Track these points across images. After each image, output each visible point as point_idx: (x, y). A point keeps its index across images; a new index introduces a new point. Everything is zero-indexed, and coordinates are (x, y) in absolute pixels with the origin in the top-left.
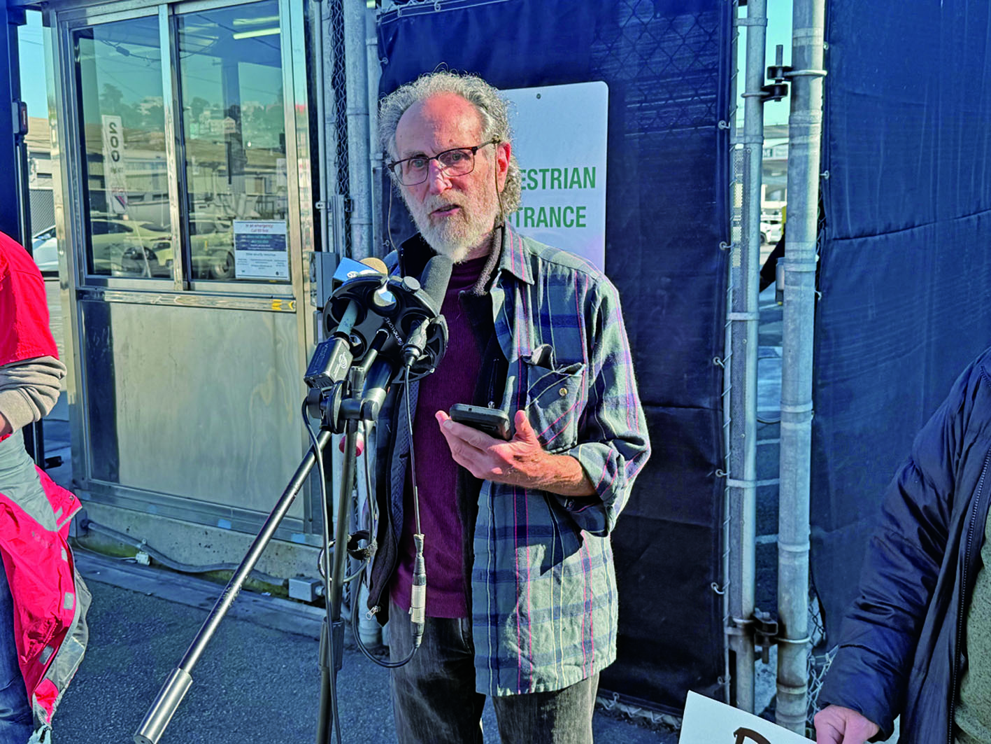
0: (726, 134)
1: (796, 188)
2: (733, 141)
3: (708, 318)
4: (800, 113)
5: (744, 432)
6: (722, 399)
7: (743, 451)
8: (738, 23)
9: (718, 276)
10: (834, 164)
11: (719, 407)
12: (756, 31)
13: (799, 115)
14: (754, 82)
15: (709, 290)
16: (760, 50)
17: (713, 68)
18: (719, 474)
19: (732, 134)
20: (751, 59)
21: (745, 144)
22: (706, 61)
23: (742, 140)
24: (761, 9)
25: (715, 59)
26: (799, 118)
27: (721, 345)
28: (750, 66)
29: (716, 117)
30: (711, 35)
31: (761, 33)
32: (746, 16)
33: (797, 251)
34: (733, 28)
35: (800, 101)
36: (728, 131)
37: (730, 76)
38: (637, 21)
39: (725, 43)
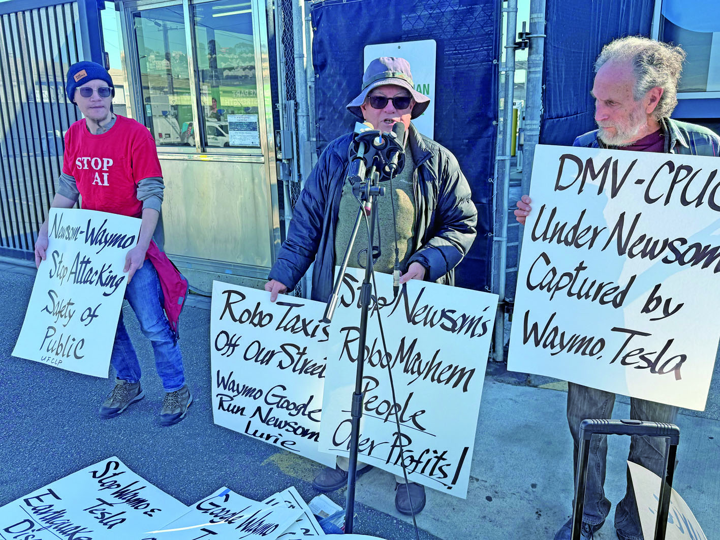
0: (497, 66)
1: (531, 93)
2: (500, 70)
3: (486, 159)
4: (534, 56)
5: (502, 214)
6: (492, 198)
7: (502, 223)
8: (503, 10)
9: (492, 138)
10: (548, 81)
11: (491, 202)
12: (512, 14)
13: (533, 57)
14: (511, 40)
15: (487, 145)
16: (514, 24)
17: (491, 33)
18: (490, 235)
19: (499, 66)
20: (510, 29)
21: (506, 71)
22: (487, 29)
23: (505, 70)
24: (514, 3)
25: (492, 28)
26: (533, 58)
27: (492, 172)
28: (509, 32)
29: (492, 58)
30: (489, 16)
31: (514, 16)
32: (507, 7)
33: (531, 124)
34: (501, 12)
35: (534, 50)
36: (498, 64)
37: (499, 37)
38: (451, 9)
39: (497, 21)
